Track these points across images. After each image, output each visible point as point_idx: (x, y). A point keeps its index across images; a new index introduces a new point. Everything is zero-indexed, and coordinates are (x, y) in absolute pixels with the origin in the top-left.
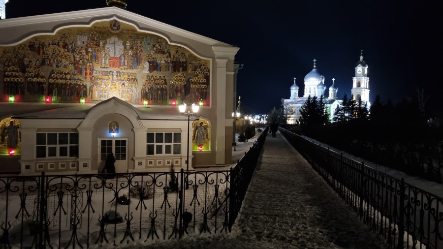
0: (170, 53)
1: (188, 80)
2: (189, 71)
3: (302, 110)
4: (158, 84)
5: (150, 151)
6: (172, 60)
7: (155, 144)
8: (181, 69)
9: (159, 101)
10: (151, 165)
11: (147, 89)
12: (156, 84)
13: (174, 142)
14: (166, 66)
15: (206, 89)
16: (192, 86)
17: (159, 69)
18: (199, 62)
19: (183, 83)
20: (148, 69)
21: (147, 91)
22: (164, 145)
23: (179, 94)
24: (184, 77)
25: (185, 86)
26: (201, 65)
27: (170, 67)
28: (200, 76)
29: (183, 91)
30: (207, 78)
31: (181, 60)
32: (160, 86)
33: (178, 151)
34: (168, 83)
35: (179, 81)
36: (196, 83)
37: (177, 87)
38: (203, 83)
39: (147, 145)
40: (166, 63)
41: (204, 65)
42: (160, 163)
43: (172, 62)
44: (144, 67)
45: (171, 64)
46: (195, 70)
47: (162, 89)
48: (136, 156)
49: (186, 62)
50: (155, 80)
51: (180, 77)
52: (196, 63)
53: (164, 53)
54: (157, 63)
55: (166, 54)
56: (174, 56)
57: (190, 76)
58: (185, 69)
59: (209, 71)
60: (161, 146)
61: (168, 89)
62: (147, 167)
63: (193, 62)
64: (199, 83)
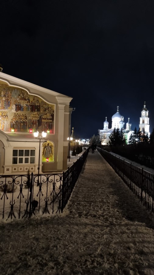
0: (29, 100)
1: (41, 117)
2: (41, 111)
3: (110, 137)
4: (21, 119)
5: (15, 161)
6: (31, 104)
7: (18, 157)
8: (36, 110)
9: (21, 130)
10: (15, 171)
11: (14, 122)
12: (20, 119)
13: (31, 156)
14: (27, 108)
15: (52, 123)
16: (43, 121)
17: (22, 109)
18: (48, 106)
19: (37, 119)
20: (15, 109)
21: (14, 123)
22: (24, 157)
23: (35, 126)
24: (38, 115)
25: (38, 121)
26: (49, 108)
27: (29, 109)
28: (48, 115)
29: (37, 124)
30: (53, 116)
31: (36, 104)
32: (22, 120)
33: (33, 161)
34: (28, 119)
35: (34, 117)
36: (45, 119)
37: (34, 121)
38: (50, 119)
39: (13, 158)
40: (27, 106)
41: (51, 108)
42: (21, 169)
43: (31, 106)
44: (12, 108)
45: (30, 107)
46: (45, 111)
47: (24, 122)
48: (6, 164)
49: (39, 106)
50: (19, 116)
51: (35, 115)
52: (46, 107)
53: (25, 100)
54: (21, 106)
55: (26, 100)
56: (32, 102)
57: (42, 115)
58: (39, 110)
59: (54, 112)
60: (22, 158)
61: (27, 122)
62: (12, 172)
63: (44, 106)
64: (48, 119)
